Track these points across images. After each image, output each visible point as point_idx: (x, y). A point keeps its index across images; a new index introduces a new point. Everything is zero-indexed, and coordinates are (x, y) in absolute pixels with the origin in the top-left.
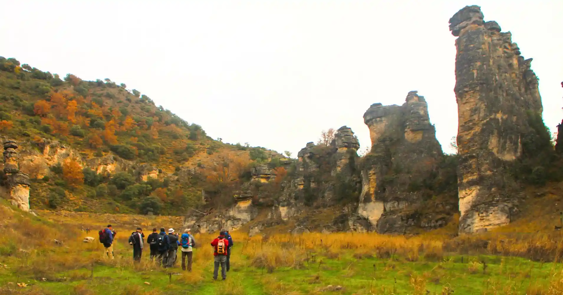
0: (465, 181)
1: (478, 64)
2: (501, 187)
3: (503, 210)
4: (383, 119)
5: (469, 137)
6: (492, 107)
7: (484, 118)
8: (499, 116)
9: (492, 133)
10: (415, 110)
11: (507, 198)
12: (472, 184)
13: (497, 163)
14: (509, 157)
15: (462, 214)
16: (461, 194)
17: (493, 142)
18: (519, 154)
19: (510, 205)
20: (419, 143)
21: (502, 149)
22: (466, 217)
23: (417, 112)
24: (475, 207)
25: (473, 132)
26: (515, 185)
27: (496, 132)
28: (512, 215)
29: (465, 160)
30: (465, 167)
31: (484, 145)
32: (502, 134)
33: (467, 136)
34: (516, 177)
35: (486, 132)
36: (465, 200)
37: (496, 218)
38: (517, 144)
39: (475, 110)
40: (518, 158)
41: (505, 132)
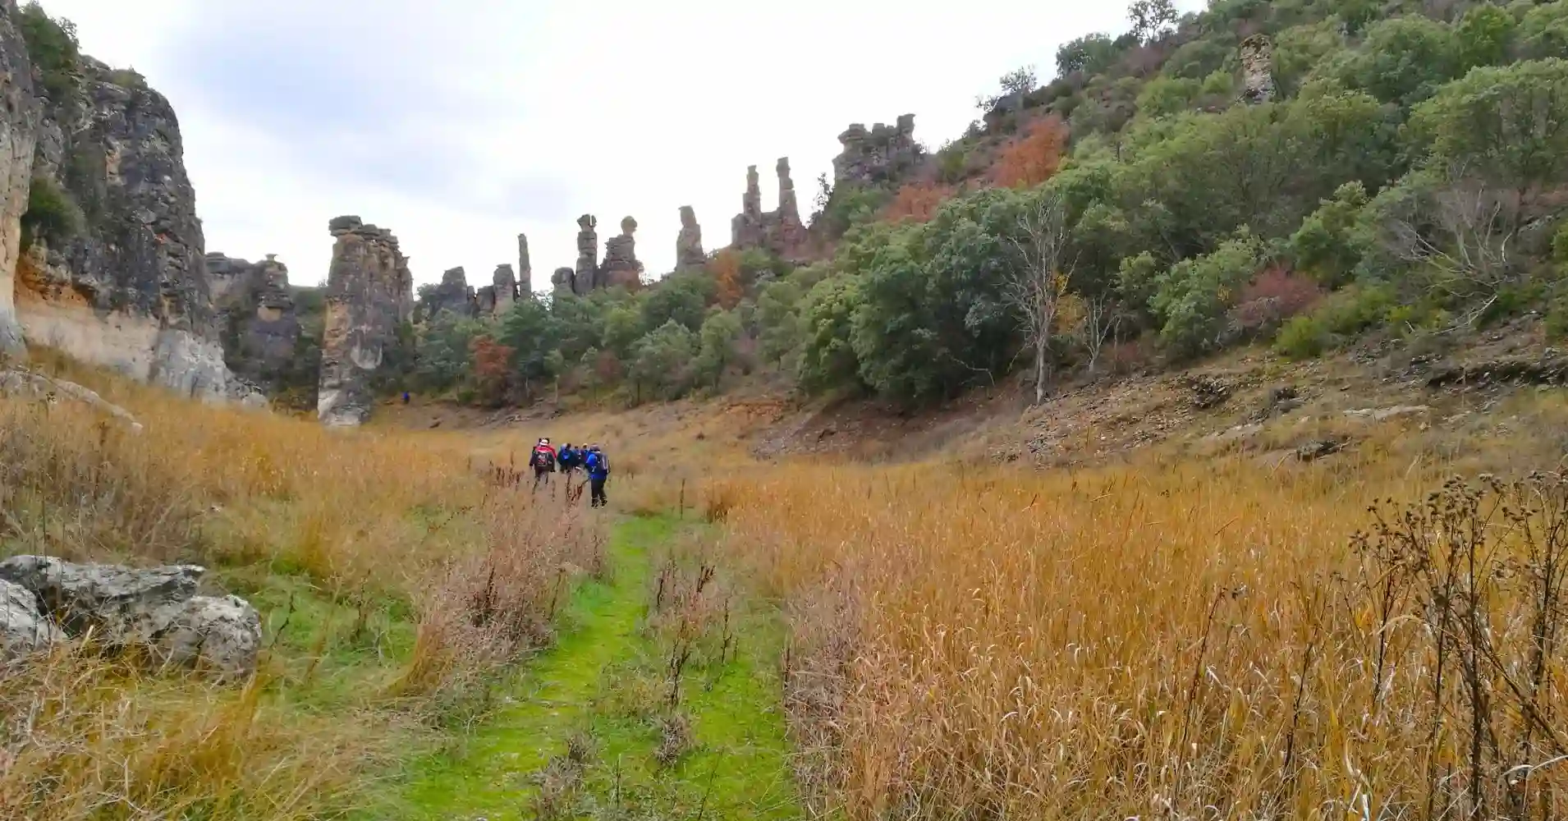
0: (326, 384)
1: (351, 276)
2: (357, 393)
3: (355, 414)
4: (226, 276)
5: (334, 344)
6: (359, 318)
7: (350, 329)
8: (364, 328)
9: (355, 344)
10: (274, 283)
11: (361, 403)
12: (333, 387)
13: (357, 371)
14: (369, 365)
15: (321, 413)
16: (321, 395)
17: (356, 352)
18: (379, 362)
19: (362, 411)
20: (275, 323)
21: (363, 358)
22: (325, 416)
23: (275, 286)
24: (334, 409)
25: (337, 339)
26: (370, 392)
27: (359, 343)
28: (363, 419)
29: (328, 365)
30: (327, 372)
31: (346, 354)
32: (364, 346)
33: (332, 343)
34: (372, 385)
35: (351, 342)
36: (326, 400)
37: (350, 421)
38: (376, 353)
39: (341, 321)
40: (377, 367)
41: (367, 343)
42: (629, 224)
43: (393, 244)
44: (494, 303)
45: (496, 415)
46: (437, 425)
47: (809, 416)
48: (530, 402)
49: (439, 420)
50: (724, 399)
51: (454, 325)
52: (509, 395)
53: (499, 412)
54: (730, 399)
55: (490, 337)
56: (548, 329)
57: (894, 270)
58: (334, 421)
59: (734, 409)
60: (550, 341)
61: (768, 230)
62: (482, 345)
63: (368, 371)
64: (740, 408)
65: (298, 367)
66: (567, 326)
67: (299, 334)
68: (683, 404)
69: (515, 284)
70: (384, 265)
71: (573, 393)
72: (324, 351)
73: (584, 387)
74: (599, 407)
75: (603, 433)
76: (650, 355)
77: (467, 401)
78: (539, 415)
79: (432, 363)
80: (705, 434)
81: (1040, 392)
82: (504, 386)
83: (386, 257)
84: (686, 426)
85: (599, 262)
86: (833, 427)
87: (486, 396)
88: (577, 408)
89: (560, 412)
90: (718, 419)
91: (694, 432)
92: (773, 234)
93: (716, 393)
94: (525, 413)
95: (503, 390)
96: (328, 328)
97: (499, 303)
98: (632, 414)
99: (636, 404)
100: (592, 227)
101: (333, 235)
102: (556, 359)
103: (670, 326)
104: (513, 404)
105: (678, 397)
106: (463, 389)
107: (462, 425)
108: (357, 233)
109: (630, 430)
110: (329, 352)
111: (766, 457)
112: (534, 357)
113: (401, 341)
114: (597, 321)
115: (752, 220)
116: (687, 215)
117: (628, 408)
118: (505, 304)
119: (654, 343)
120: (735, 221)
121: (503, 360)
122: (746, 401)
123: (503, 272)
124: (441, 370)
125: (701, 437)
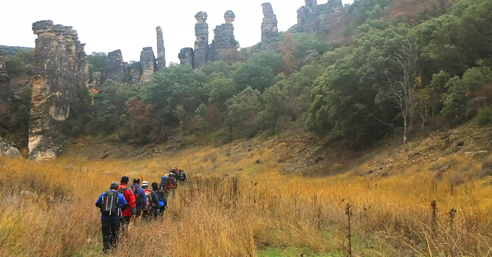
0: (34, 131)
1: (48, 60)
2: (54, 137)
3: (53, 151)
5: (38, 105)
6: (54, 88)
7: (48, 95)
8: (57, 94)
9: (52, 104)
11: (57, 143)
12: (38, 134)
13: (53, 122)
14: (61, 118)
15: (30, 151)
16: (31, 139)
17: (52, 109)
18: (67, 116)
19: (57, 148)
21: (57, 113)
22: (33, 153)
24: (39, 148)
25: (40, 102)
26: (62, 136)
27: (54, 104)
28: (58, 154)
29: (35, 119)
30: (35, 123)
31: (47, 111)
32: (58, 105)
33: (37, 104)
34: (64, 132)
35: (49, 103)
36: (33, 143)
37: (50, 155)
38: (66, 110)
39: (43, 89)
40: (66, 119)
41: (60, 104)
42: (230, 16)
43: (74, 37)
44: (141, 73)
45: (143, 149)
46: (106, 156)
47: (317, 148)
48: (164, 140)
49: (107, 153)
50: (276, 137)
51: (115, 90)
52: (152, 136)
53: (145, 147)
54: (279, 138)
55: (139, 99)
56: (175, 91)
57: (342, 74)
58: (39, 157)
59: (280, 144)
60: (177, 99)
61: (321, 17)
62: (133, 104)
63: (60, 122)
64: (284, 143)
65: (13, 120)
66: (187, 90)
67: (12, 97)
68: (255, 140)
69: (155, 60)
70: (69, 50)
71: (192, 133)
72: (32, 110)
73: (198, 130)
74: (208, 143)
75: (206, 160)
76: (235, 109)
77: (124, 140)
78: (170, 148)
79: (103, 116)
80: (261, 160)
81: (405, 138)
82: (148, 129)
83: (71, 45)
84: (252, 155)
85: (210, 43)
86: (323, 156)
87: (137, 136)
88: (192, 143)
89: (183, 146)
90: (270, 151)
91: (255, 159)
92: (325, 19)
93: (273, 134)
94: (161, 148)
95: (147, 133)
96: (34, 95)
97: (145, 74)
98: (226, 147)
99: (230, 140)
100: (205, 20)
101: (34, 33)
102: (180, 111)
103: (248, 90)
104: (153, 141)
105: (252, 136)
106: (123, 132)
107: (122, 156)
108: (51, 32)
109: (222, 158)
110: (34, 110)
111: (288, 172)
112: (167, 110)
113: (82, 101)
114: (206, 85)
115: (310, 11)
116: (267, 8)
117: (225, 143)
118: (148, 73)
119: (239, 102)
120: (298, 11)
121: (148, 113)
122: (287, 139)
123: (147, 51)
124: (108, 119)
125: (258, 162)
